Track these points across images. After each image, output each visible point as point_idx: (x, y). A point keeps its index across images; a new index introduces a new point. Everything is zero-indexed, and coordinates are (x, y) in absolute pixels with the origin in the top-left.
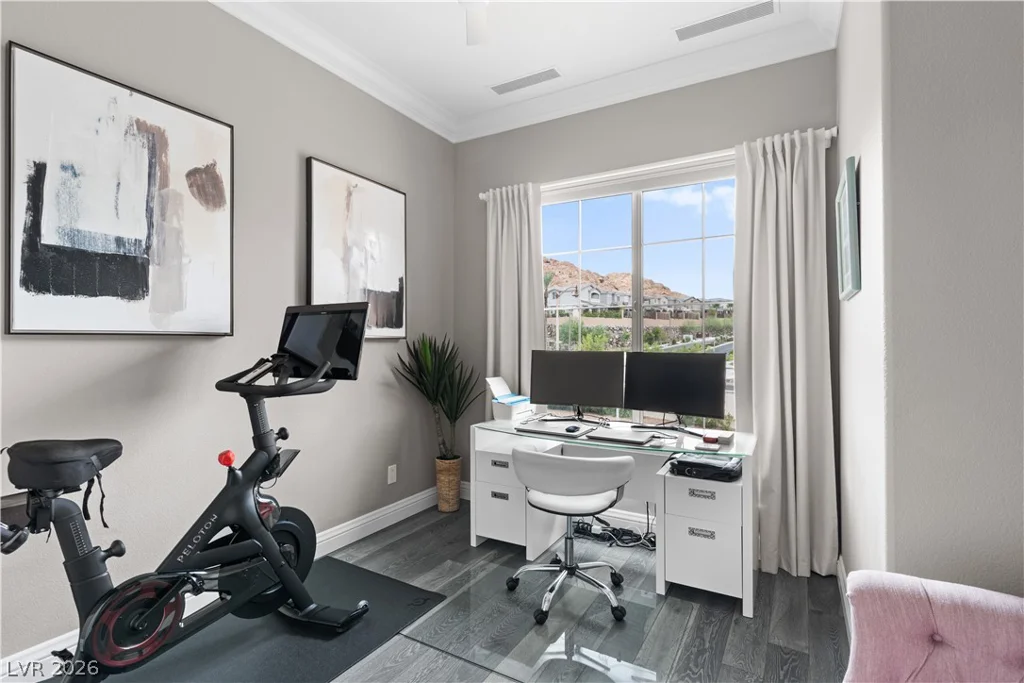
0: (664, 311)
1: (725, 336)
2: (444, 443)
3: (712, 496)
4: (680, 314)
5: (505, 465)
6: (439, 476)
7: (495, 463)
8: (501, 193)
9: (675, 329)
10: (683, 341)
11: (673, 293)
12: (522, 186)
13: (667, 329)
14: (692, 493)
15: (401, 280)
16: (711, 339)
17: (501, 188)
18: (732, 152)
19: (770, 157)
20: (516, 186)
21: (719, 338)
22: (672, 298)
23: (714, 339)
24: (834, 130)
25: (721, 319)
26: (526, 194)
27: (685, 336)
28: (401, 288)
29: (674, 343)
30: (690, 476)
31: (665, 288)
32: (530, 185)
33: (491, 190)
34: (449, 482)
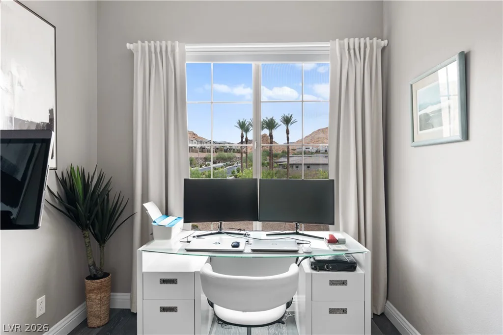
0: (195, 148)
1: (228, 163)
2: (94, 265)
3: (344, 283)
4: (204, 150)
5: (173, 281)
6: (88, 295)
7: (164, 281)
8: (150, 47)
9: (201, 159)
10: (206, 166)
11: (199, 137)
12: (169, 43)
13: (197, 158)
14: (333, 283)
15: (51, 111)
16: (221, 164)
17: (149, 42)
18: (328, 44)
19: (352, 51)
20: (164, 43)
21: (225, 164)
22: (199, 140)
23: (223, 164)
24: (386, 41)
25: (226, 154)
26: (173, 51)
27: (207, 163)
28: (51, 120)
29: (201, 166)
30: (329, 271)
31: (194, 134)
32: (177, 43)
33: (139, 42)
34: (100, 300)
